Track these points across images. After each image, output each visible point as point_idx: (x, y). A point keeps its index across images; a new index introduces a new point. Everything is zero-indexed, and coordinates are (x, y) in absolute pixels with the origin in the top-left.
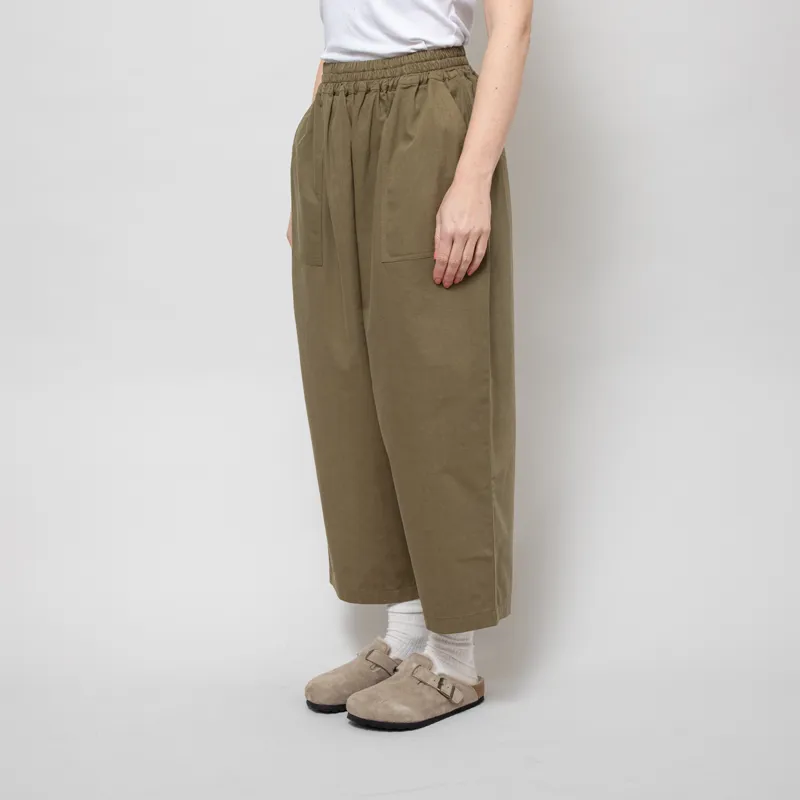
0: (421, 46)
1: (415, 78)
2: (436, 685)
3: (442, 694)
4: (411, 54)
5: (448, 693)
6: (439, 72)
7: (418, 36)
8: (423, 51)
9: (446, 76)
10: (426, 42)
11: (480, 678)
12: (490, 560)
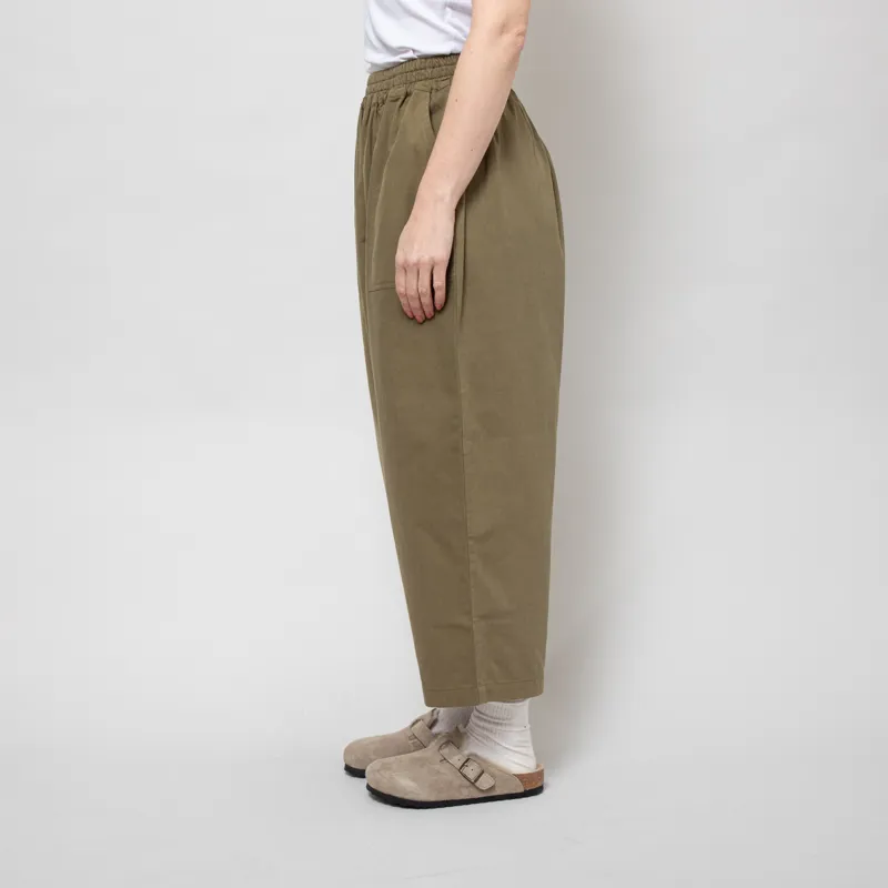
0: (410, 55)
1: (401, 91)
2: (459, 764)
3: (465, 776)
4: (402, 63)
5: (472, 776)
6: (427, 83)
7: (408, 45)
8: (413, 59)
9: (434, 87)
10: (414, 51)
11: (538, 766)
12: (469, 630)
